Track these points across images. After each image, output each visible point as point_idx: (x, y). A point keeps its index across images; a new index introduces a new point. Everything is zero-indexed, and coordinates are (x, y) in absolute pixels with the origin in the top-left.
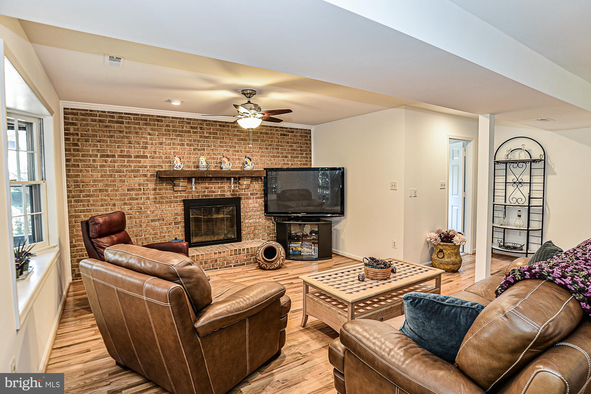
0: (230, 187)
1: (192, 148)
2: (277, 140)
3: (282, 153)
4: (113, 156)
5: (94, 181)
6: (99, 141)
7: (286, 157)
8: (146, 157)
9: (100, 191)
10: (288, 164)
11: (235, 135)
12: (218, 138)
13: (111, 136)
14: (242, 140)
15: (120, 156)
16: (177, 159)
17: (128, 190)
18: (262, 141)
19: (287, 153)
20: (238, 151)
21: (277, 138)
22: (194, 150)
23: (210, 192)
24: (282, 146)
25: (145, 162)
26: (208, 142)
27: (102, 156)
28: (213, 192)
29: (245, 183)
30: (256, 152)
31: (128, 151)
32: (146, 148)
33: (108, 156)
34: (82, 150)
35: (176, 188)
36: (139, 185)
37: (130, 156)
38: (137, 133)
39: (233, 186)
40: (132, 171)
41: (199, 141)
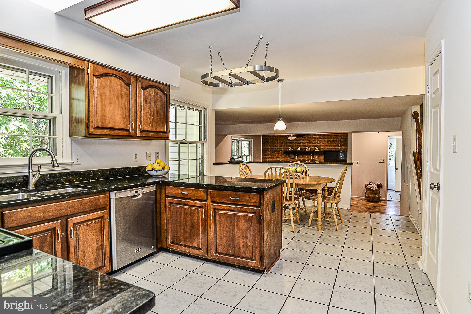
0: (311, 158)
1: (297, 143)
2: (332, 138)
3: (335, 144)
4: (273, 147)
5: (268, 154)
6: (270, 143)
7: (337, 145)
8: (282, 147)
9: (270, 157)
10: (339, 148)
11: (313, 137)
12: (306, 139)
13: (273, 141)
14: (316, 139)
15: (275, 147)
16: (290, 148)
17: (277, 157)
18: (325, 139)
19: (338, 144)
20: (314, 144)
21: (333, 137)
22: (298, 144)
23: (303, 159)
24: (335, 140)
25: (282, 149)
26: (302, 141)
27: (270, 147)
28: (304, 159)
29: (316, 156)
30: (322, 144)
31: (277, 145)
32: (282, 144)
33: (272, 147)
34: (266, 146)
35: (291, 158)
36: (280, 156)
37: (278, 147)
38: (280, 139)
39: (312, 158)
40: (278, 152)
41: (299, 141)
